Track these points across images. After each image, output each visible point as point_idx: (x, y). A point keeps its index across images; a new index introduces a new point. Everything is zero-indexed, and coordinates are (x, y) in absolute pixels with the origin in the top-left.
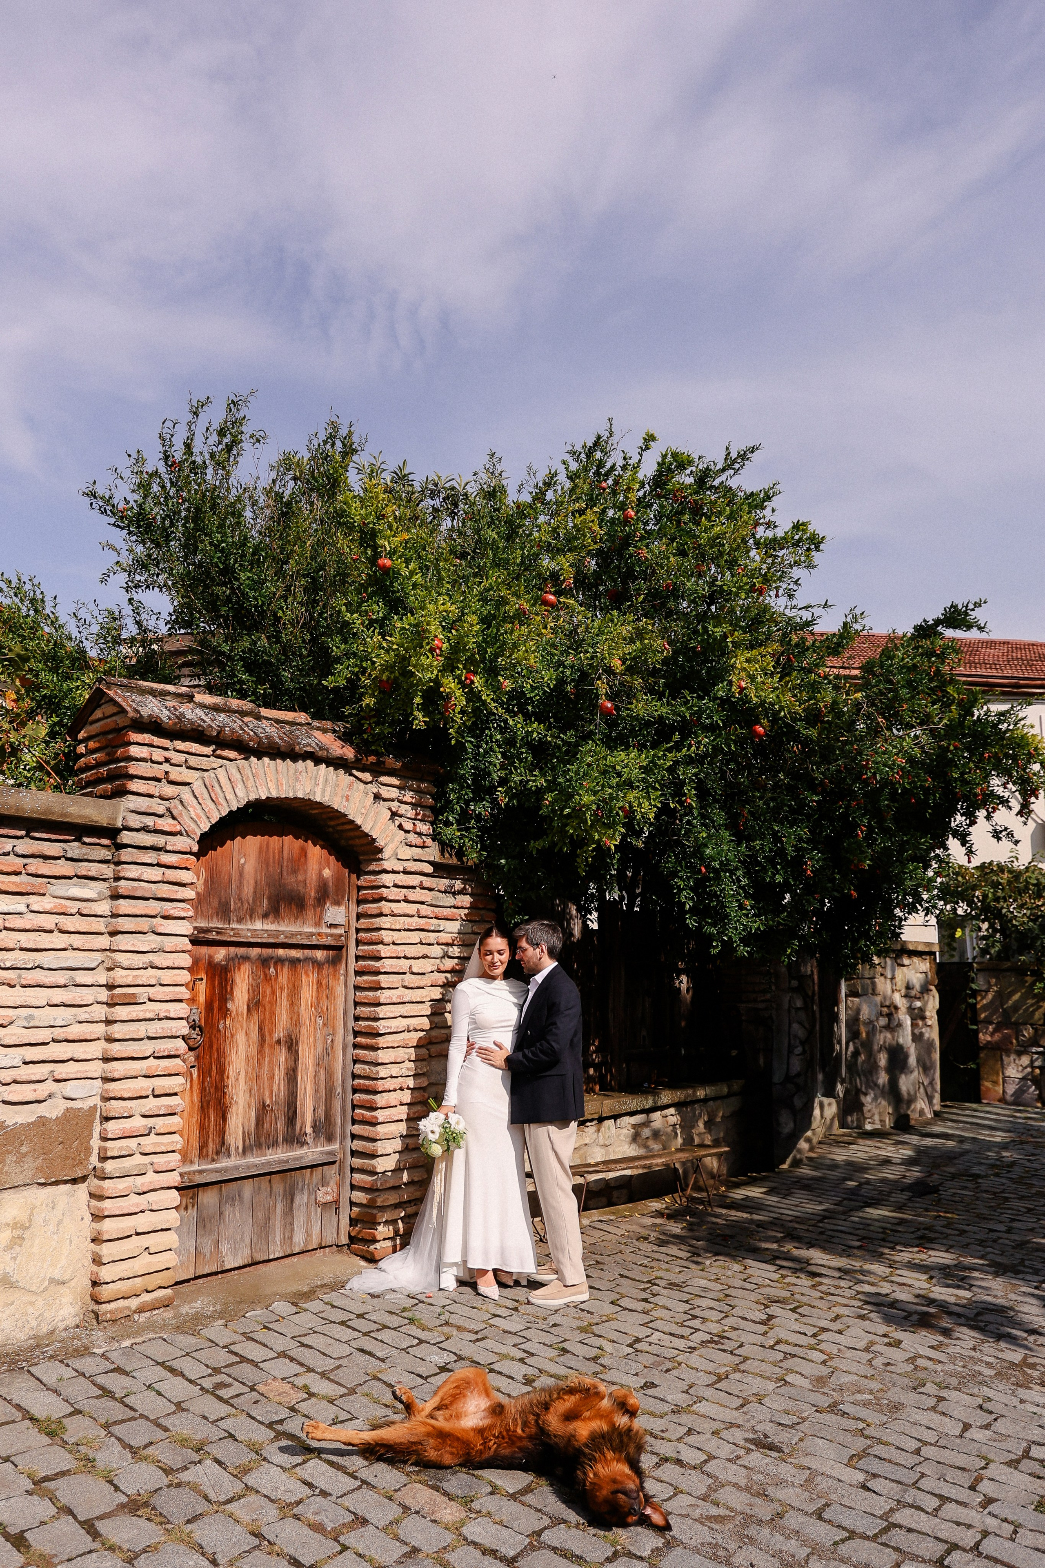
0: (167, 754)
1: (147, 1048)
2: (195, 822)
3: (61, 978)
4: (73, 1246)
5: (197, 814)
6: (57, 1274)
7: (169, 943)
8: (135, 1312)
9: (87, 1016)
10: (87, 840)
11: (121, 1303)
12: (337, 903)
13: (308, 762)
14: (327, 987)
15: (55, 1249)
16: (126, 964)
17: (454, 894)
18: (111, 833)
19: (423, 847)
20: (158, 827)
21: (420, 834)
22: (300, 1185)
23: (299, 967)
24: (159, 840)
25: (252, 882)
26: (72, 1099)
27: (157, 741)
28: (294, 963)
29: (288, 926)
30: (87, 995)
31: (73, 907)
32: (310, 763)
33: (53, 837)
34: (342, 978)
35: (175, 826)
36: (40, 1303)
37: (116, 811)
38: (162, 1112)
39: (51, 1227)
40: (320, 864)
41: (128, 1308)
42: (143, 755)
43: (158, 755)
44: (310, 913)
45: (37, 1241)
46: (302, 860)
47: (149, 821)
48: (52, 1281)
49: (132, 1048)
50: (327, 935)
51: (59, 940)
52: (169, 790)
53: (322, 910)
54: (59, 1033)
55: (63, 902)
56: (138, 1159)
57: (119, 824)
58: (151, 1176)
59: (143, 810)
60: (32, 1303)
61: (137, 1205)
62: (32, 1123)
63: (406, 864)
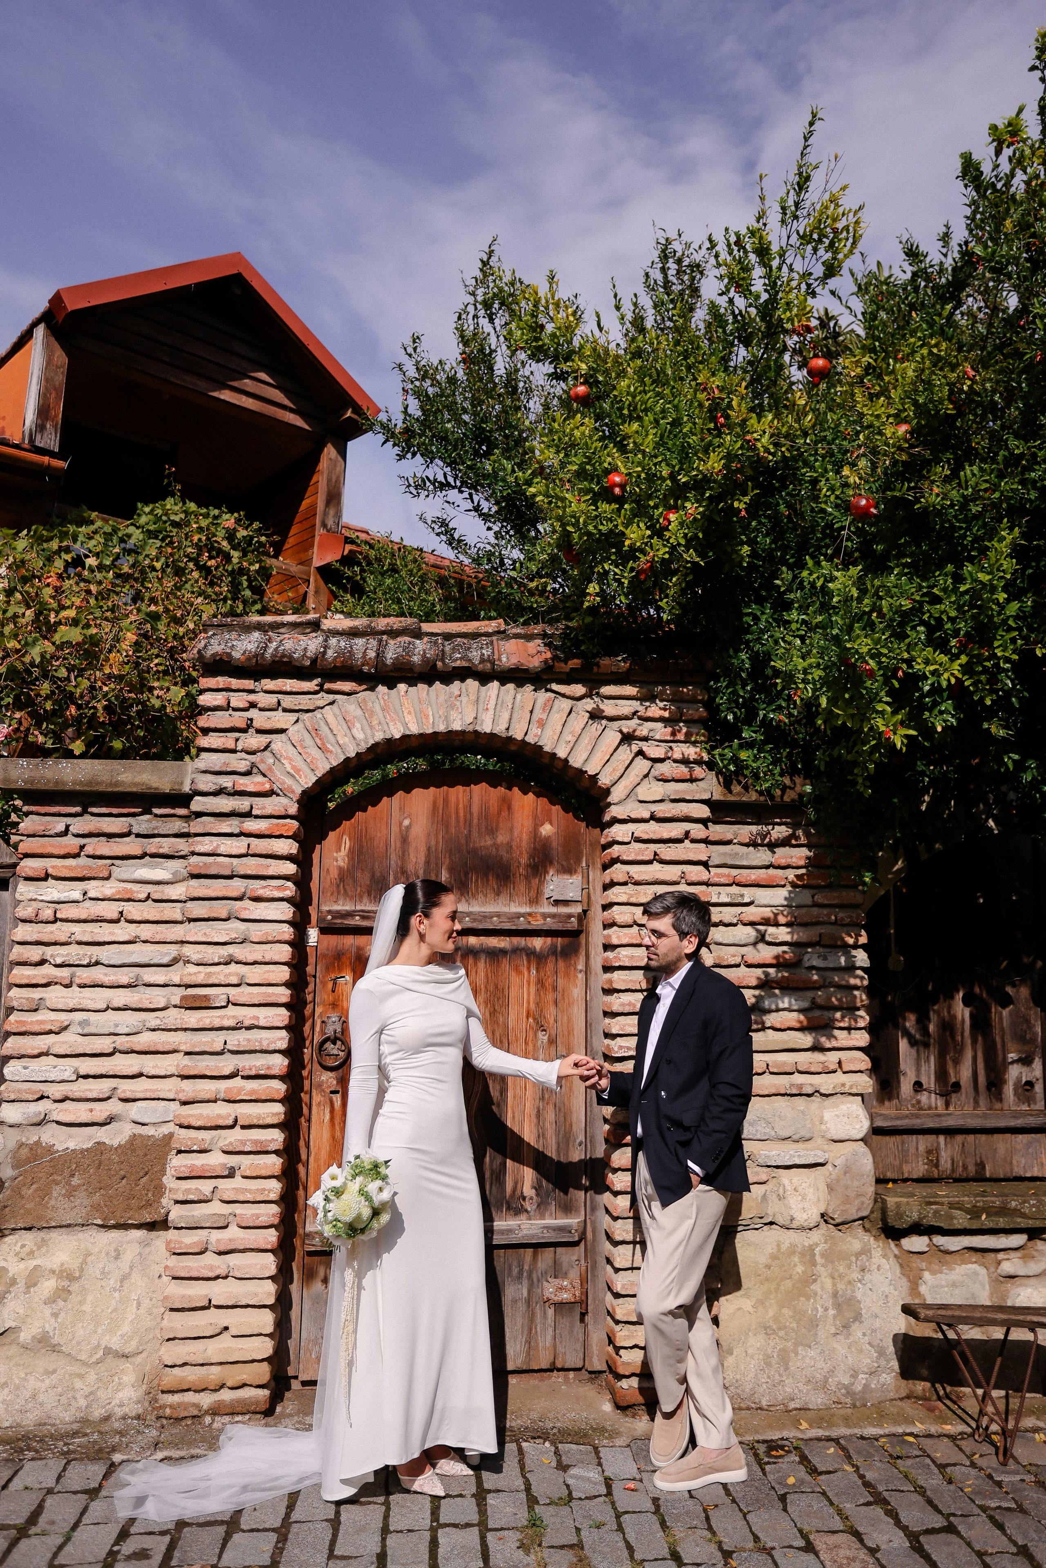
0: (252, 697)
1: (227, 1064)
2: (292, 776)
3: (124, 976)
4: (142, 1311)
5: (293, 767)
6: (115, 1343)
7: (257, 931)
8: (207, 1412)
9: (158, 1022)
10: (156, 811)
11: (190, 1397)
12: (569, 870)
13: (469, 681)
14: (555, 989)
15: (115, 1310)
16: (195, 958)
17: (772, 846)
18: (184, 800)
19: (692, 780)
20: (238, 788)
21: (685, 761)
22: (515, 1271)
23: (505, 964)
24: (243, 804)
25: (423, 849)
26: (143, 1125)
27: (235, 683)
28: (495, 955)
29: (483, 904)
30: (158, 997)
31: (141, 891)
32: (472, 684)
33: (115, 811)
34: (581, 976)
35: (263, 784)
36: (92, 1377)
37: (182, 773)
38: (247, 1149)
39: (112, 1282)
40: (535, 817)
41: (197, 1406)
42: (216, 703)
43: (238, 700)
44: (522, 887)
45: (90, 1298)
46: (505, 814)
47: (227, 782)
48: (108, 1351)
49: (204, 1064)
50: (553, 916)
51: (122, 932)
52: (253, 741)
53: (542, 882)
54: (122, 1042)
55: (129, 886)
56: (216, 1208)
57: (186, 788)
58: (233, 1232)
59: (217, 769)
60: (81, 1376)
61: (211, 1268)
62: (87, 1150)
63: (654, 807)
